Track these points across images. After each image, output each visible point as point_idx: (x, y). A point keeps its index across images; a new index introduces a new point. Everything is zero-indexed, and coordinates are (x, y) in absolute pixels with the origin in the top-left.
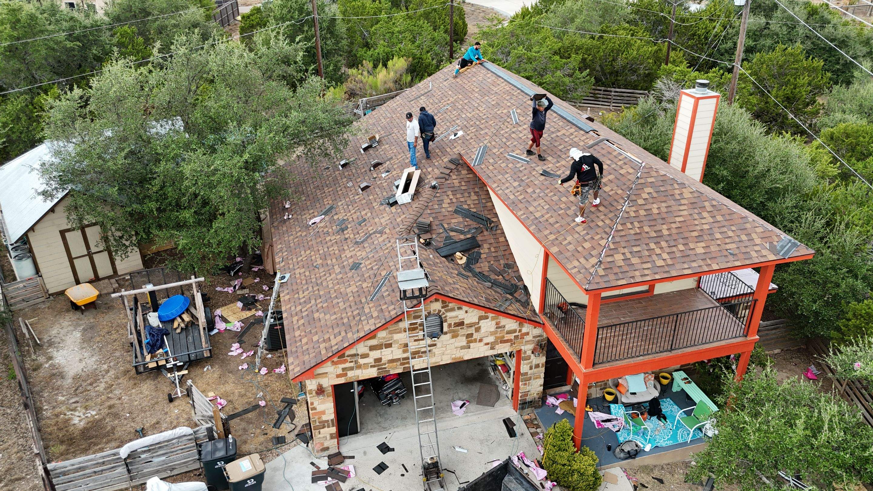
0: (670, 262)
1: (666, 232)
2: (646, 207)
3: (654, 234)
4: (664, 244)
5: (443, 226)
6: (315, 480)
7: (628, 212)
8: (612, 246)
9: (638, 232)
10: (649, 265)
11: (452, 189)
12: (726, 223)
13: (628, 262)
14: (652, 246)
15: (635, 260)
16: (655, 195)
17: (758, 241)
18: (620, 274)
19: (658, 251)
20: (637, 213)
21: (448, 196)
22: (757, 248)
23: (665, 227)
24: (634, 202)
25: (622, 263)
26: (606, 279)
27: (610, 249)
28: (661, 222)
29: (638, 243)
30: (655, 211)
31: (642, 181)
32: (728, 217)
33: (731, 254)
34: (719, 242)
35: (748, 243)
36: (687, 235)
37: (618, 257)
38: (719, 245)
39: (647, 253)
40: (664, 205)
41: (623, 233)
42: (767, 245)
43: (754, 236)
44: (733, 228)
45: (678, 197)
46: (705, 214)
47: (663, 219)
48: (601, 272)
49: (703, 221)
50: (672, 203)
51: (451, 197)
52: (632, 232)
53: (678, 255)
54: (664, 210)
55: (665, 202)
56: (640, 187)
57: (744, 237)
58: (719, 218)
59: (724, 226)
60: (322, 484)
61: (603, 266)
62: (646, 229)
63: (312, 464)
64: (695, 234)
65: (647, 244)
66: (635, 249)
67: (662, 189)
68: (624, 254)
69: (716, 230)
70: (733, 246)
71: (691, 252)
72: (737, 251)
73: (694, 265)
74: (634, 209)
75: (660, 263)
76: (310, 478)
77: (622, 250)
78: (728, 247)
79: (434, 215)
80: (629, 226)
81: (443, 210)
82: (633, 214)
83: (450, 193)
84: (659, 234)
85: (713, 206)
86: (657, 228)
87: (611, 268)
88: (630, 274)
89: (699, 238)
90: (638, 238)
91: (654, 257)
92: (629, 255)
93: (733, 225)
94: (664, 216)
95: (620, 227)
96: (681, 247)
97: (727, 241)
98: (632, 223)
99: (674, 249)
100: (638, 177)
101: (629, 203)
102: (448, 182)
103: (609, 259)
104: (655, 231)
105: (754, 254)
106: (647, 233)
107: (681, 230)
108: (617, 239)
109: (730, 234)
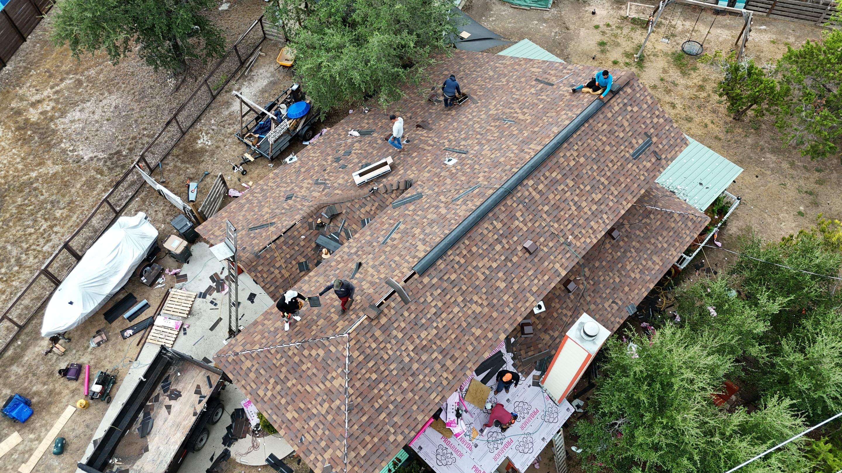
0: (266, 399)
1: (289, 384)
2: (304, 360)
3: (282, 377)
4: (279, 388)
5: (344, 223)
6: (212, 278)
7: (289, 349)
8: (253, 355)
9: (277, 365)
10: (254, 386)
11: (381, 203)
12: (327, 425)
13: (248, 371)
14: (272, 381)
15: (252, 375)
16: (319, 360)
17: (327, 456)
18: (236, 371)
19: (270, 387)
20: (293, 355)
21: (373, 205)
22: (319, 457)
23: (294, 381)
24: (302, 349)
25: (244, 368)
26: (227, 365)
27: (251, 355)
28: (297, 375)
29: (268, 370)
30: (304, 367)
31: (327, 343)
32: (335, 424)
33: (301, 440)
34: (306, 427)
35: (319, 449)
36: (296, 400)
37: (248, 364)
38: (303, 428)
39: (263, 380)
40: (315, 371)
41: (269, 356)
42: (327, 465)
43: (330, 451)
44: (327, 432)
45: (329, 377)
46: (326, 405)
47: (301, 376)
48: (230, 360)
49: (319, 407)
50: (321, 375)
51: (373, 208)
52: (275, 361)
53: (276, 402)
54: (309, 373)
55: (318, 370)
56: (320, 345)
57: (323, 444)
58: (330, 418)
59: (323, 424)
60: (210, 283)
61: (235, 358)
62: (284, 369)
63: (223, 269)
64: (302, 406)
65: (271, 377)
66: (262, 371)
67: (329, 362)
68: (253, 365)
69: (316, 420)
70: (310, 439)
71: (284, 411)
72: (306, 443)
73: (275, 417)
74: (296, 351)
75: (261, 393)
76: (212, 273)
77: (255, 363)
78: (307, 435)
79: (348, 210)
80: (278, 356)
81: (358, 213)
82: (290, 353)
83: (376, 204)
84: (285, 381)
85: (339, 408)
86: (289, 376)
87: (237, 363)
88: (239, 378)
89: (299, 410)
90: (272, 368)
91: (263, 387)
92: (254, 369)
93: (329, 430)
94: (304, 376)
95: (273, 351)
96: (283, 401)
97: (312, 432)
98: (282, 357)
99: (279, 397)
100: (328, 338)
101: (298, 345)
102: (386, 196)
103: (243, 359)
104: (285, 376)
105: (312, 457)
106: (281, 372)
107: (299, 394)
108: (262, 355)
109: (320, 432)
